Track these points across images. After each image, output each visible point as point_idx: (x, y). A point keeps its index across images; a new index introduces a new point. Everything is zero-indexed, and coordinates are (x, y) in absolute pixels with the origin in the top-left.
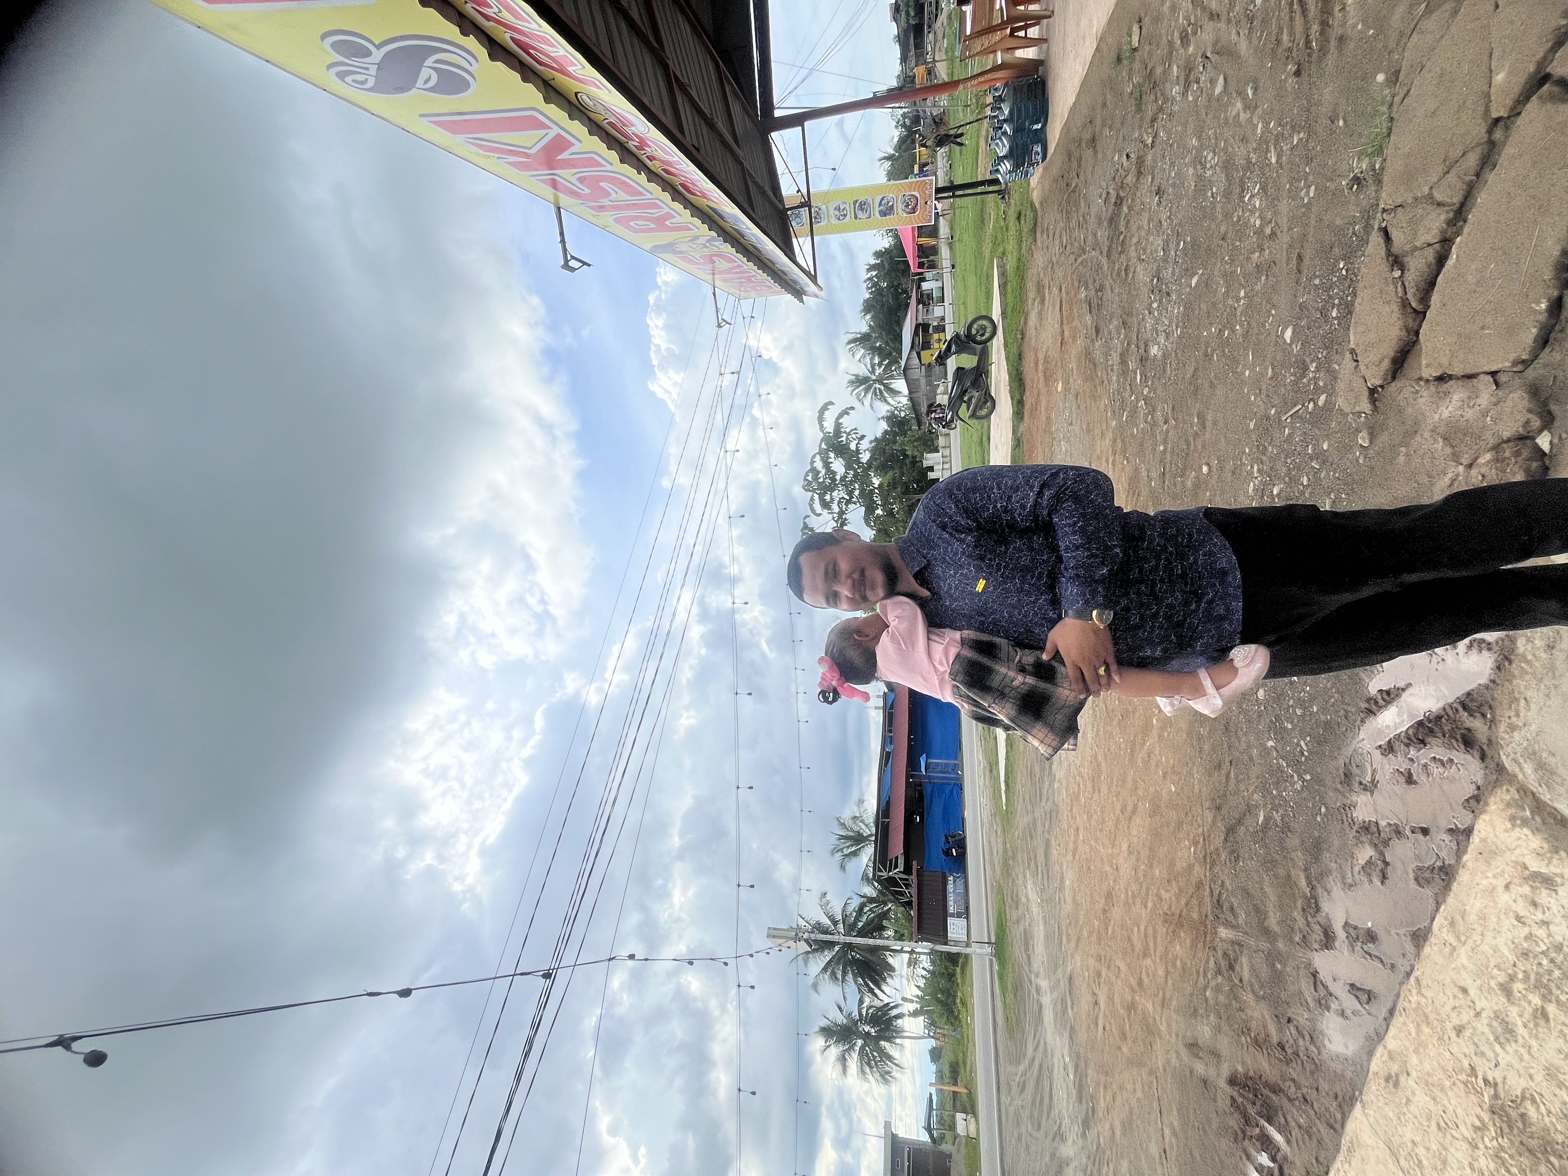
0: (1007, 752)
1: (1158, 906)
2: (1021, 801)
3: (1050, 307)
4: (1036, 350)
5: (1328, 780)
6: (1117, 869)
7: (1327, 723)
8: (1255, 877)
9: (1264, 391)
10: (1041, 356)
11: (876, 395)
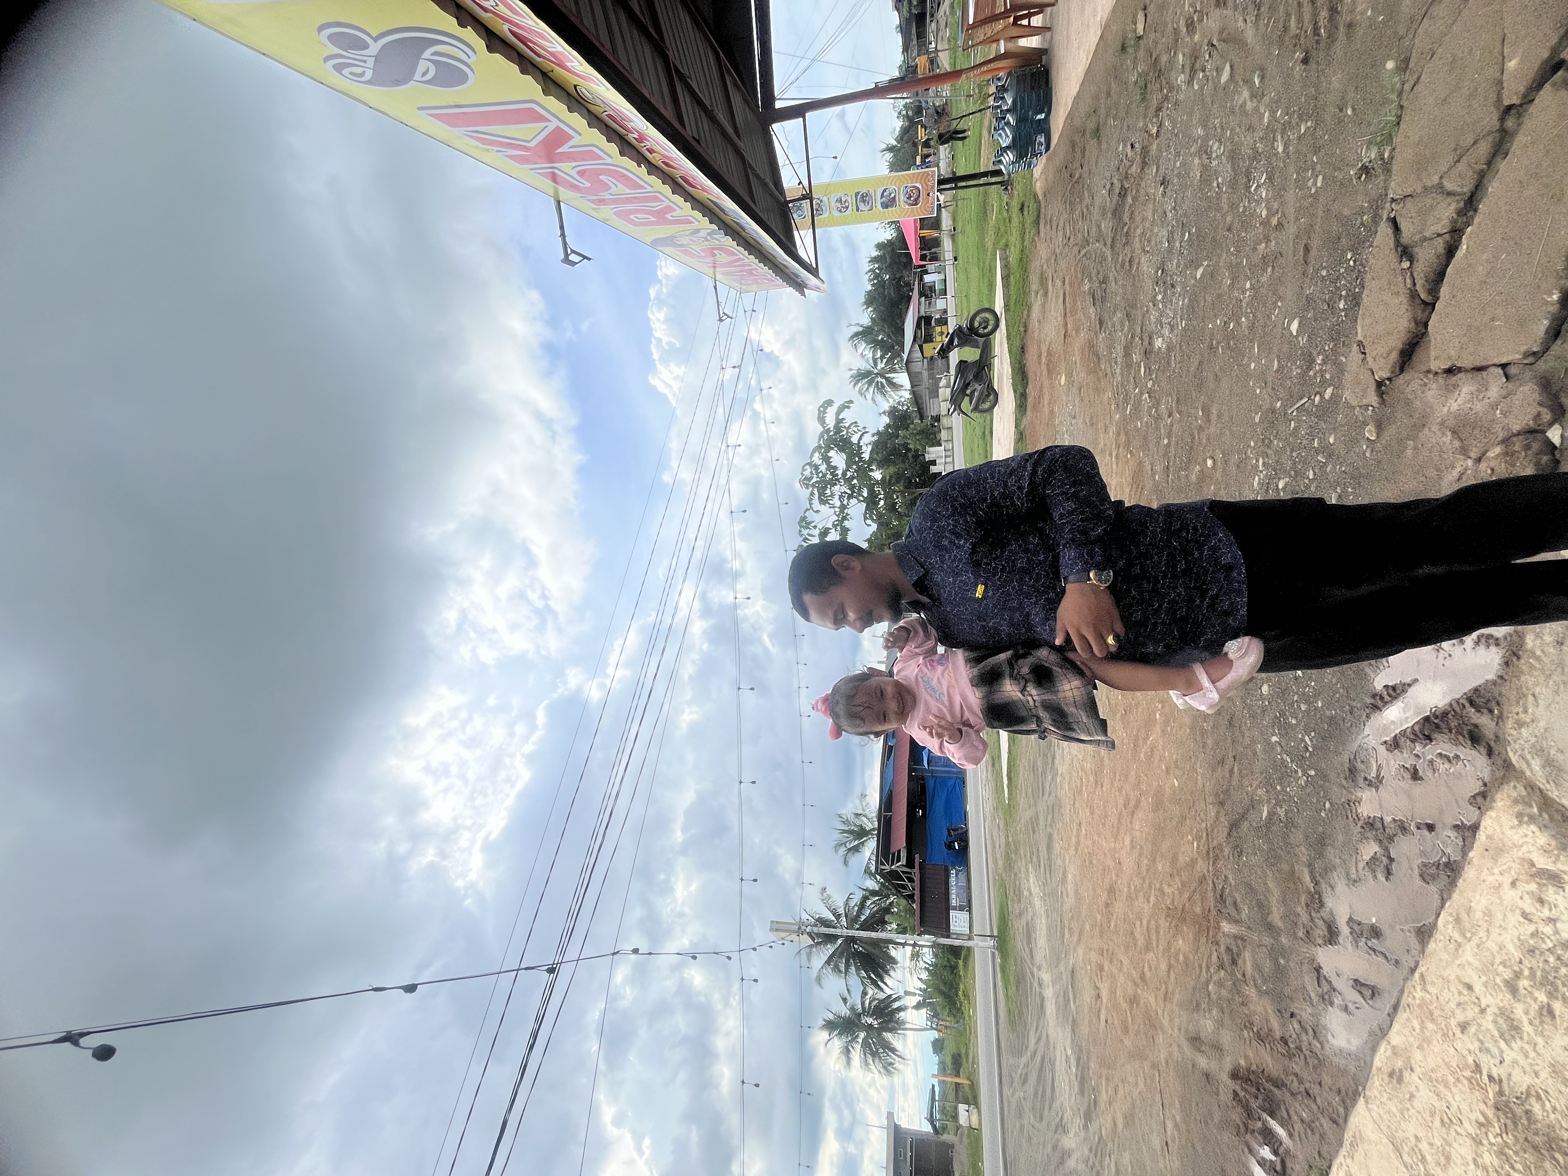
0: (1009, 746)
1: (1161, 901)
2: (1023, 795)
3: (1054, 300)
4: (1039, 343)
5: (1332, 776)
6: (1119, 863)
7: (1332, 719)
8: (1259, 873)
9: (1270, 384)
10: (1044, 349)
11: (878, 389)
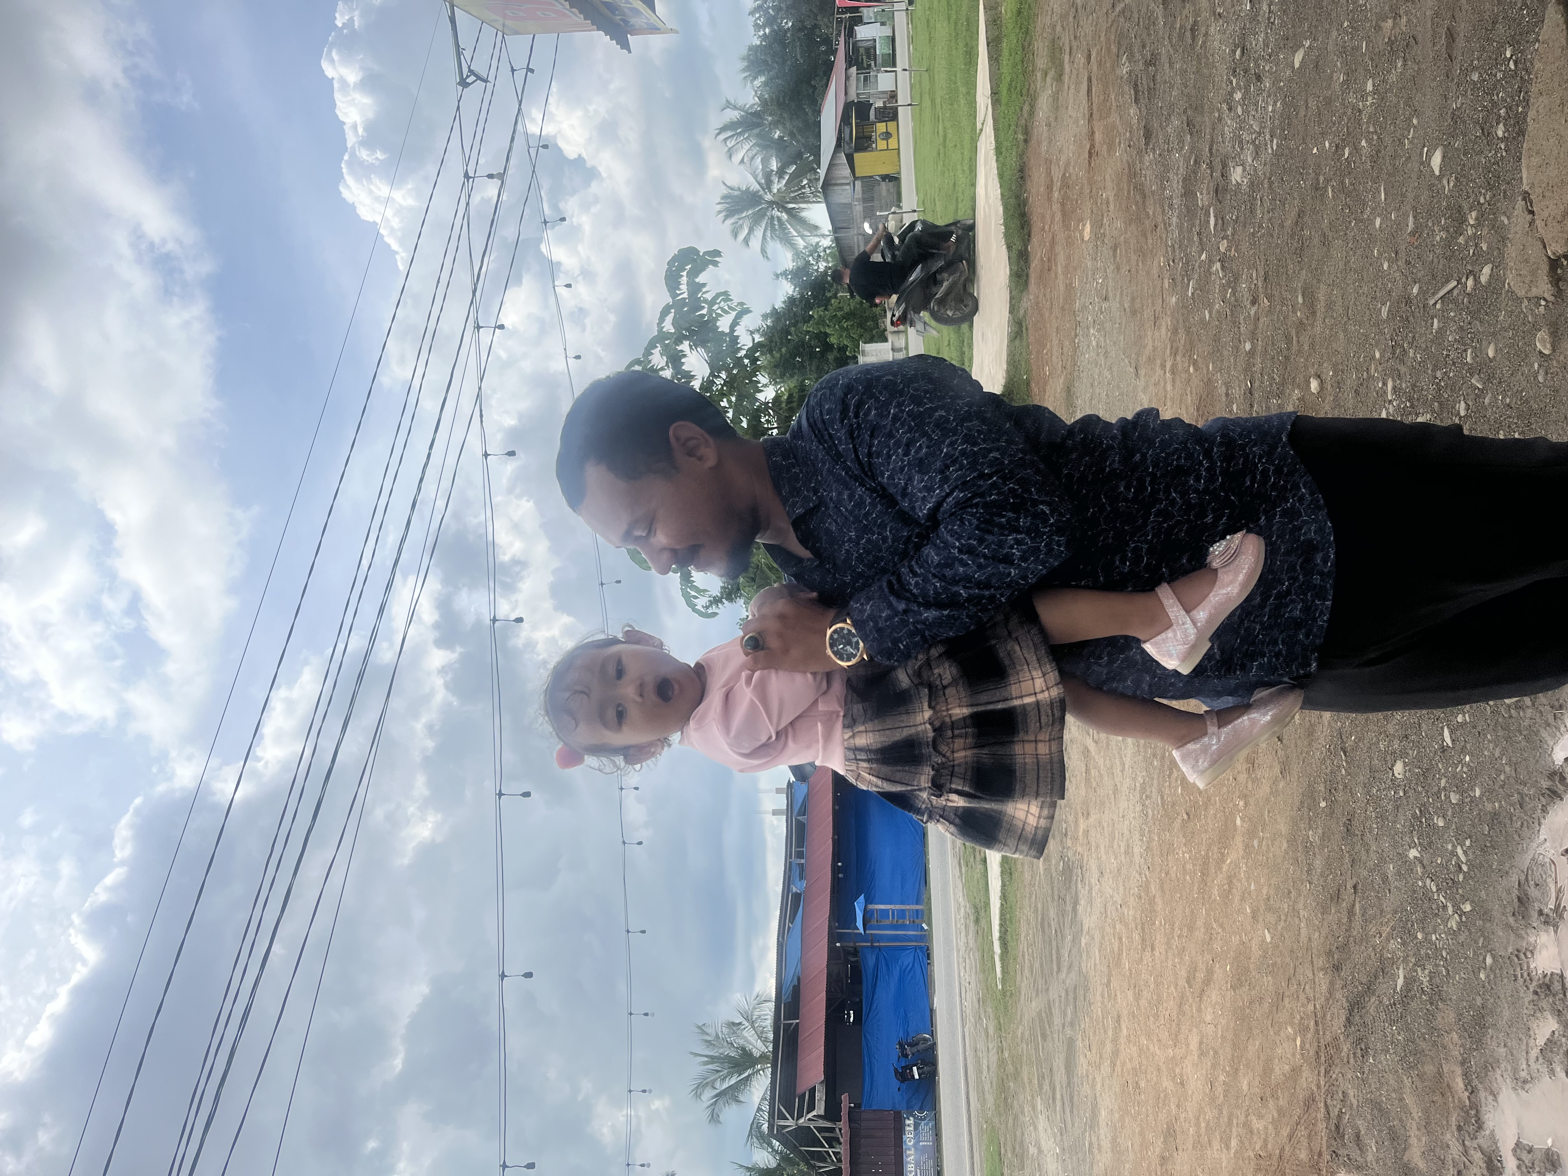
0: (1003, 885)
1: (1247, 1144)
2: (1027, 972)
3: (1072, 90)
4: (1048, 162)
5: (1496, 913)
6: (1182, 1083)
7: (1495, 815)
8: (1392, 1082)
9: (1402, 255)
10: (1057, 174)
11: (773, 230)
